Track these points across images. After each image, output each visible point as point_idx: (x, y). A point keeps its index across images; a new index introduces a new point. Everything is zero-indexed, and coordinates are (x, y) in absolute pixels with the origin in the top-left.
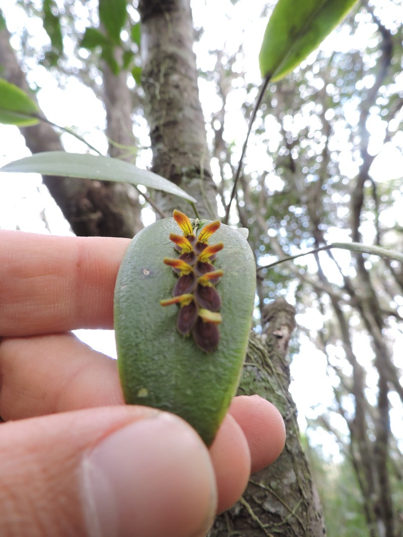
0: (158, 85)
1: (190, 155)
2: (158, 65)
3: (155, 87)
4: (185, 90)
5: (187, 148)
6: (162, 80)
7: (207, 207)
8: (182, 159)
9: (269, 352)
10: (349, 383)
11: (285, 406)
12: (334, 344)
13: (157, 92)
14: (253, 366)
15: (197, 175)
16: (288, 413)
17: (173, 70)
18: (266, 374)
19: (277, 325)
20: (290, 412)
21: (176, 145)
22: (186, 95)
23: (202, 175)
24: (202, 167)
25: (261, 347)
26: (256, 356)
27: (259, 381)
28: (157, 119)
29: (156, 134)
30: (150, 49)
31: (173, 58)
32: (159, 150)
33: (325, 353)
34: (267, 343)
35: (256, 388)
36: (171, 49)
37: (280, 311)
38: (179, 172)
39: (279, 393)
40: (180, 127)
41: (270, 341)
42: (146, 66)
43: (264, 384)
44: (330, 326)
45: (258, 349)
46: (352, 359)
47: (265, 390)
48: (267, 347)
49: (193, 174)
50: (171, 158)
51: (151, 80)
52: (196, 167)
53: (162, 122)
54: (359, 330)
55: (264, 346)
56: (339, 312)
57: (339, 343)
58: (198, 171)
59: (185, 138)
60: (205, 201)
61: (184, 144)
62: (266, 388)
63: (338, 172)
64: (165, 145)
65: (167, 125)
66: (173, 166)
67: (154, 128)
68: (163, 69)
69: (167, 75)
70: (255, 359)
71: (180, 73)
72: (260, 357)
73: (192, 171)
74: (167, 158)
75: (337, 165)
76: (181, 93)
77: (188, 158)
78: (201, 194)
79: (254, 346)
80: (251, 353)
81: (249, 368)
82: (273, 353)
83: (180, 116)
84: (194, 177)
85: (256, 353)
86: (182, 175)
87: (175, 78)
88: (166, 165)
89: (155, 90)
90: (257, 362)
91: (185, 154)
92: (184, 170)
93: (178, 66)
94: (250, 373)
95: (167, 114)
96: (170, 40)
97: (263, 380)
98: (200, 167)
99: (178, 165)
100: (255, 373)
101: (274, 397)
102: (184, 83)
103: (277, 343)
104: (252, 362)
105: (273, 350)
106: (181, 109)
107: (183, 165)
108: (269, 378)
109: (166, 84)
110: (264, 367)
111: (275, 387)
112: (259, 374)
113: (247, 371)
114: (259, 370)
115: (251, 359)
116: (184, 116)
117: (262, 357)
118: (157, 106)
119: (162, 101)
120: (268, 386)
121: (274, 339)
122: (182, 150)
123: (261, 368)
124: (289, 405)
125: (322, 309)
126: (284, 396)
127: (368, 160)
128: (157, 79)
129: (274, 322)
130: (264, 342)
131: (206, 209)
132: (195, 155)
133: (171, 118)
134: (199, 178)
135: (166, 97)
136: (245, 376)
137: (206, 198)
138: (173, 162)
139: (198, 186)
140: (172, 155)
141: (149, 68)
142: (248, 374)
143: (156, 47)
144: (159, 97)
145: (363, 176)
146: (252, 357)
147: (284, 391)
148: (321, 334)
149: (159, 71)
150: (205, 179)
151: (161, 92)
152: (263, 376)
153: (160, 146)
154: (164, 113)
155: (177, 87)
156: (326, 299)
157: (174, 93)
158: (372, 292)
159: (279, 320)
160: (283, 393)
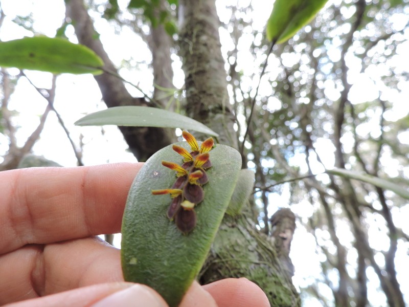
0: (191, 44)
1: (215, 96)
2: (192, 29)
3: (189, 45)
4: (211, 47)
5: (212, 91)
6: (194, 40)
7: (227, 135)
8: (209, 99)
9: (278, 252)
10: (334, 260)
11: (291, 297)
12: (321, 228)
13: (191, 48)
14: (265, 264)
15: (220, 111)
16: (293, 302)
17: (202, 32)
18: (275, 270)
19: (282, 229)
20: (295, 301)
21: (204, 89)
22: (212, 51)
23: (224, 111)
24: (224, 105)
25: (271, 248)
26: (267, 256)
27: (270, 277)
28: (190, 69)
29: (190, 80)
30: (185, 17)
31: (202, 23)
32: (191, 92)
33: (314, 235)
34: (275, 245)
35: (268, 282)
36: (201, 16)
37: (284, 217)
38: (207, 109)
39: (286, 286)
40: (208, 75)
41: (277, 243)
42: (183, 29)
43: (273, 279)
44: (318, 214)
45: (269, 250)
46: (336, 241)
47: (274, 284)
48: (275, 248)
49: (217, 110)
50: (200, 98)
51: (186, 40)
52: (219, 104)
53: (194, 71)
54: (341, 217)
55: (273, 247)
56: (325, 204)
57: (325, 227)
58: (221, 108)
59: (211, 83)
60: (226, 131)
61: (210, 88)
62: (275, 282)
63: (324, 96)
64: (196, 89)
65: (198, 73)
66: (202, 104)
67: (188, 75)
68: (195, 32)
69: (198, 36)
70: (267, 258)
71: (208, 35)
72: (270, 257)
73: (216, 108)
74: (197, 98)
75: (322, 91)
76: (208, 50)
77: (213, 98)
78: (223, 125)
79: (265, 247)
80: (263, 253)
81: (262, 266)
82: (280, 253)
83: (207, 66)
84: (218, 113)
85: (268, 253)
86: (209, 111)
87: (204, 38)
88: (196, 104)
89: (189, 47)
90: (268, 261)
91: (211, 95)
92: (210, 107)
93: (206, 30)
94: (263, 269)
95: (198, 66)
96: (201, 11)
97: (273, 276)
98: (222, 105)
99: (206, 103)
100: (267, 270)
101: (282, 290)
102: (211, 42)
103: (282, 244)
104: (264, 261)
105: (280, 250)
106: (208, 62)
107: (210, 104)
108: (278, 274)
109: (197, 43)
110: (273, 265)
111: (283, 281)
112: (269, 270)
113: (260, 268)
114: (269, 267)
115: (263, 258)
116: (210, 67)
117: (272, 257)
118: (190, 59)
119: (194, 55)
120: (277, 280)
121: (280, 240)
122: (208, 92)
123: (271, 266)
124: (293, 296)
125: (311, 201)
126: (289, 289)
127: (347, 87)
128: (191, 39)
129: (280, 226)
130: (273, 244)
131: (226, 137)
132: (218, 96)
133: (200, 69)
134: (222, 113)
135: (197, 52)
136: (259, 272)
137: (226, 129)
138: (202, 101)
139: (221, 119)
140: (201, 96)
141: (185, 31)
142: (261, 270)
143: (190, 15)
144: (192, 52)
145: (344, 100)
146: (264, 257)
147: (290, 284)
148: (311, 220)
149: (192, 33)
150: (226, 114)
151: (194, 49)
152: (273, 273)
153: (192, 89)
154: (195, 64)
155: (205, 45)
156: (315, 194)
157: (203, 49)
158: (352, 189)
159: (283, 225)
160: (289, 286)
